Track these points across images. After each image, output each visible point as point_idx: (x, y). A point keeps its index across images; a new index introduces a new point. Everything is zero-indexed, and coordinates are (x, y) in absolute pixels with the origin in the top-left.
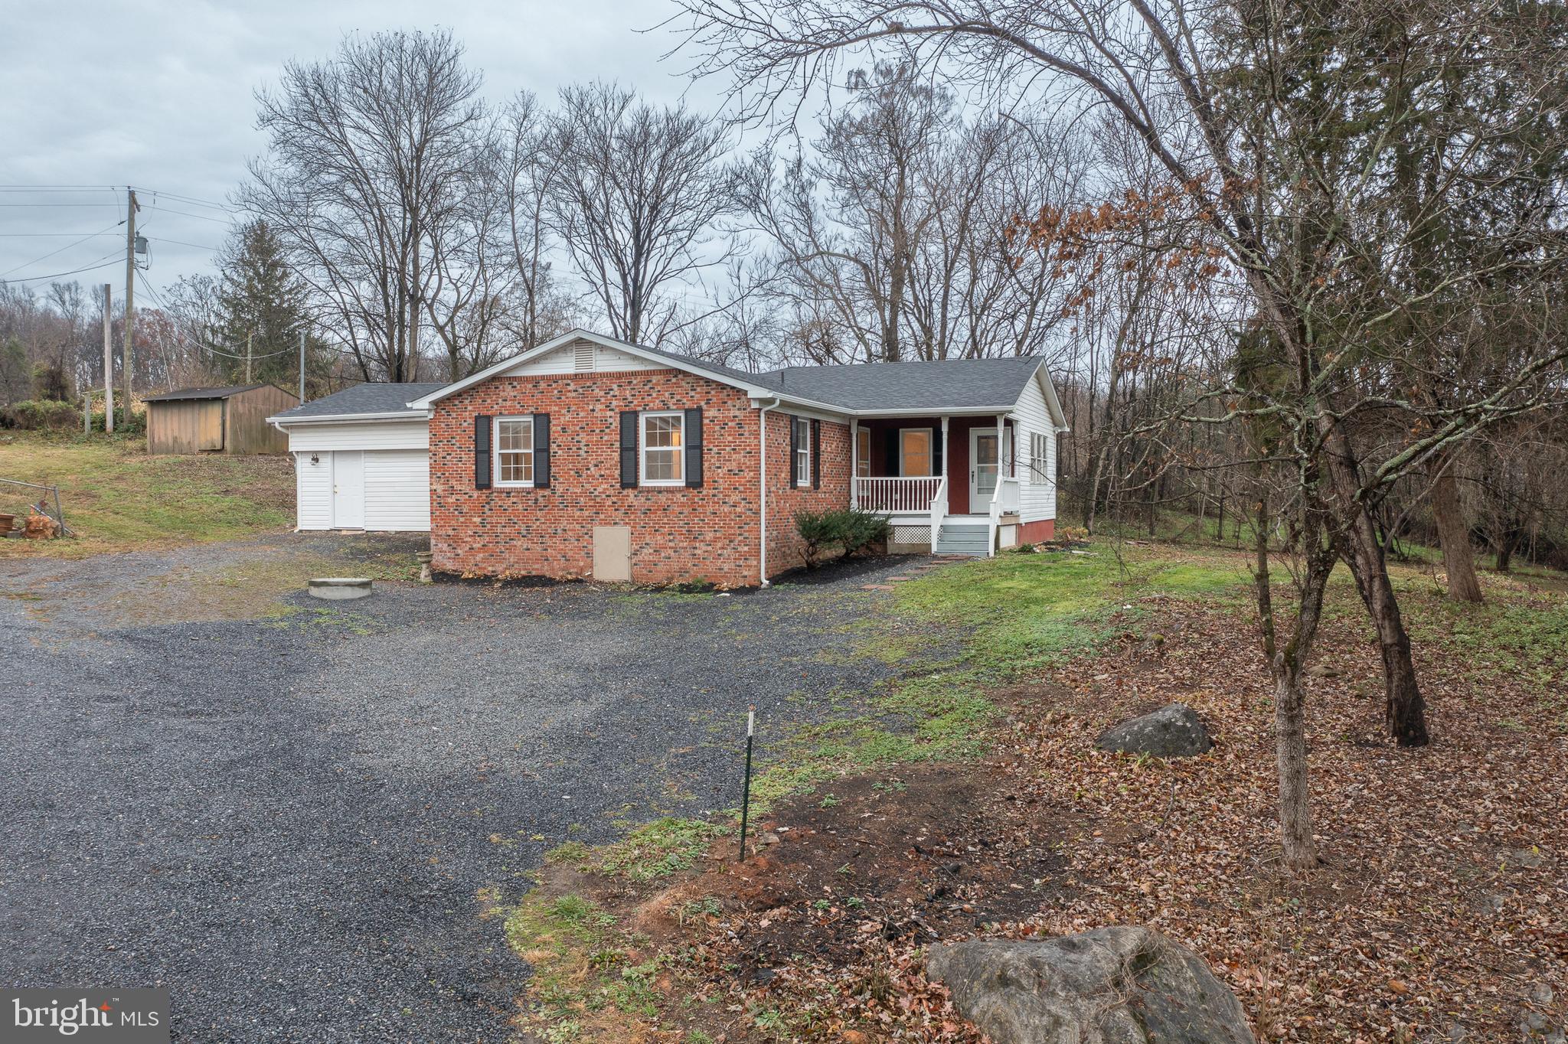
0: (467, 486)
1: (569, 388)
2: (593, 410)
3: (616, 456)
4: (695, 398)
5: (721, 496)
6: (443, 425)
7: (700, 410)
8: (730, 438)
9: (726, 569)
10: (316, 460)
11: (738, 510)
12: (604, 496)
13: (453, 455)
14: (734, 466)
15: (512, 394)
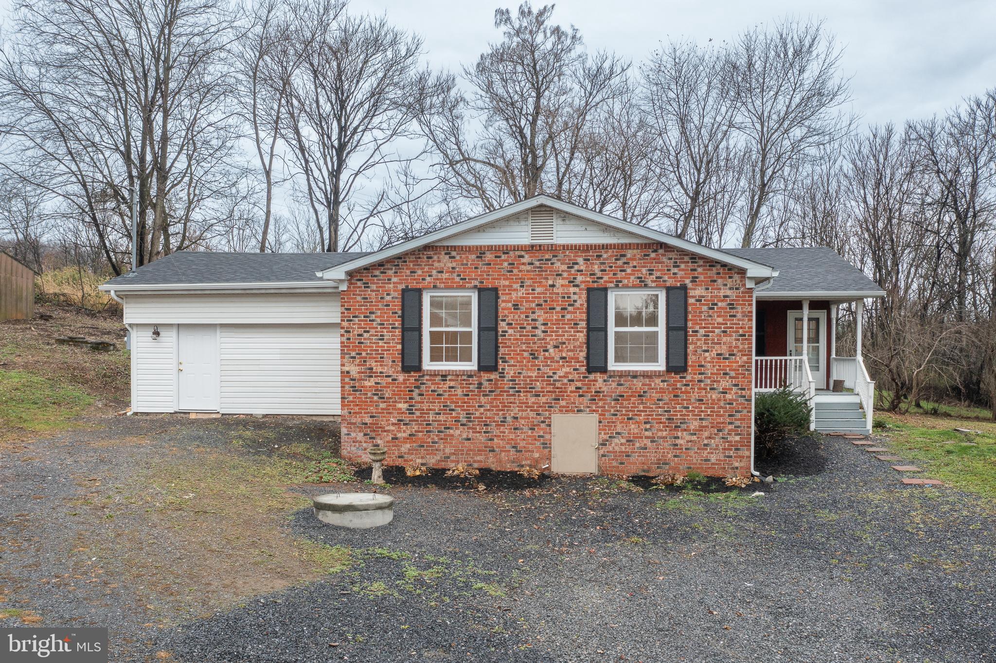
0: (390, 367)
1: (523, 260)
2: (553, 286)
3: (582, 337)
4: (681, 275)
5: (708, 381)
6: (359, 298)
7: (684, 288)
8: (720, 320)
9: (713, 460)
10: (157, 333)
11: (728, 396)
12: (565, 381)
13: (373, 332)
14: (724, 349)
15: (450, 265)
